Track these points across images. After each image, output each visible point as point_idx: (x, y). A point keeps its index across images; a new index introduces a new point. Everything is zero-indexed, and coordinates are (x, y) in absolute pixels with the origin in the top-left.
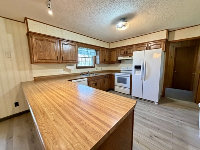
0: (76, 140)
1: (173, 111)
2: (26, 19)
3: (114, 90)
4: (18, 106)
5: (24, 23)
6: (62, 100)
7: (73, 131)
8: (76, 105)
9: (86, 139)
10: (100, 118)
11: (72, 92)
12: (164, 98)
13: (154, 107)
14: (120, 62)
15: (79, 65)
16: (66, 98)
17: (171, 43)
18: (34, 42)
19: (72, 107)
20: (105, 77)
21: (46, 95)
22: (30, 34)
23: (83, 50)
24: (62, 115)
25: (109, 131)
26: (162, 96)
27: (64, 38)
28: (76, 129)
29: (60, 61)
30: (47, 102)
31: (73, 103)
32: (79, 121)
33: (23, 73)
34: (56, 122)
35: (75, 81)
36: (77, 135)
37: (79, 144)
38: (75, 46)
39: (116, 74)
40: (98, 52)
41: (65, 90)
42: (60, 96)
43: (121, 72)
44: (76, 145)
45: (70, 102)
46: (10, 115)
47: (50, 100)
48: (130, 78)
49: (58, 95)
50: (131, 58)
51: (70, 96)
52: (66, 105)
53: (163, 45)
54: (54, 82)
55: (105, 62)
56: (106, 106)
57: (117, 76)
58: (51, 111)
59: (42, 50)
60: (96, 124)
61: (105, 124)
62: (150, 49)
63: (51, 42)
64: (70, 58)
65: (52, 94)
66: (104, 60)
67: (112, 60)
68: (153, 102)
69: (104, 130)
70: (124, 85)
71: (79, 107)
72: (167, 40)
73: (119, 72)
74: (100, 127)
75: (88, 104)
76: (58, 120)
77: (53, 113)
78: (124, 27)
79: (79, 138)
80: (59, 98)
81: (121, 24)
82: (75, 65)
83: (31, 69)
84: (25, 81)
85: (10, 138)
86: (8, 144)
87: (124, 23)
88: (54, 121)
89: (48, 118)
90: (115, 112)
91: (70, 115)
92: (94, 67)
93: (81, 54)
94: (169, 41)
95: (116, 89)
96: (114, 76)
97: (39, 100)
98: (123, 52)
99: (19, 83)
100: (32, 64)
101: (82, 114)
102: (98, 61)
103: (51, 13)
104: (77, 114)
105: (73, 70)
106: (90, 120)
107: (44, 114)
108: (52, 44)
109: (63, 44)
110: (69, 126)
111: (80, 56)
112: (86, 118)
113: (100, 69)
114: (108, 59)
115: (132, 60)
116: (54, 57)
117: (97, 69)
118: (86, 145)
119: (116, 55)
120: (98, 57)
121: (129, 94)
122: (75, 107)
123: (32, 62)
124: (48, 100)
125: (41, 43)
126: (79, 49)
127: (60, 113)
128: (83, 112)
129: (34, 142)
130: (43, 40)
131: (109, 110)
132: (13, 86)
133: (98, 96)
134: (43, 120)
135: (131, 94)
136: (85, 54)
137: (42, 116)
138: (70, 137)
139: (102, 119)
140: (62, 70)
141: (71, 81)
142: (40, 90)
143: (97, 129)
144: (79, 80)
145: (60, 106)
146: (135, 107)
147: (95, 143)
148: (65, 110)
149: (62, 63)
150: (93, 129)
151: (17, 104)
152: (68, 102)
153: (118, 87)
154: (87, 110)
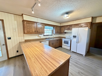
0: (42, 71)
1: (93, 60)
2: (22, 14)
3: (62, 47)
4: (18, 52)
5: (22, 16)
6: (37, 52)
7: (41, 67)
8: (43, 55)
9: (46, 71)
10: (52, 62)
11: (41, 48)
12: (88, 53)
13: (82, 57)
14: (66, 33)
15: (45, 34)
16: (38, 52)
17: (94, 23)
18: (25, 24)
19: (41, 56)
20: (57, 40)
21: (30, 49)
22: (24, 21)
23: (47, 27)
24: (37, 59)
25: (56, 69)
26: (87, 52)
27: (38, 22)
28: (42, 66)
29: (36, 32)
30: (31, 53)
31: (42, 54)
32: (44, 63)
33: (20, 38)
34: (35, 63)
35: (43, 42)
36: (43, 69)
37: (43, 73)
38: (43, 25)
39: (63, 39)
40: (54, 28)
41: (38, 47)
42: (36, 50)
43: (66, 38)
44: (42, 73)
45: (40, 53)
46: (15, 56)
47: (32, 52)
48: (70, 41)
49: (35, 50)
50: (71, 31)
51: (40, 51)
52: (38, 55)
53: (89, 25)
54: (33, 43)
55: (57, 33)
56: (56, 57)
57: (63, 40)
58: (32, 57)
59: (28, 28)
60: (51, 65)
61: (55, 66)
62: (82, 27)
63: (32, 24)
64: (41, 31)
65: (33, 49)
66: (57, 32)
67: (61, 32)
68: (82, 55)
69: (54, 68)
70: (67, 45)
71: (44, 57)
72: (91, 23)
73: (65, 38)
74: (52, 66)
75: (48, 55)
76: (35, 62)
77: (33, 59)
78: (67, 17)
79: (44, 70)
80: (35, 51)
81: (66, 15)
82: (43, 34)
83: (24, 36)
84: (21, 41)
85: (15, 66)
86: (14, 68)
87: (67, 15)
88: (34, 62)
89: (32, 60)
90: (60, 60)
91: (40, 60)
92: (52, 35)
93: (46, 29)
94: (93, 23)
95: (63, 46)
96: (62, 40)
97: (28, 52)
98: (67, 28)
99: (18, 42)
100: (24, 34)
101: (45, 60)
102: (54, 32)
103: (33, 12)
104: (43, 60)
105: (42, 36)
106: (48, 63)
107: (30, 58)
108: (33, 25)
109: (38, 25)
110: (40, 65)
111: (45, 30)
112: (47, 62)
113: (55, 36)
114: (59, 31)
115: (72, 32)
116: (34, 31)
117: (53, 36)
118: (46, 73)
119: (63, 30)
120: (54, 30)
121: (69, 49)
122: (42, 56)
123: (24, 33)
124: (31, 52)
125: (28, 24)
126: (45, 27)
127: (36, 58)
128: (46, 59)
129: (24, 69)
130: (29, 23)
131: (57, 59)
132: (16, 44)
133: (53, 51)
134: (30, 61)
135: (70, 50)
136: (48, 29)
137: (29, 59)
138: (40, 69)
139: (54, 63)
140: (37, 36)
141: (41, 42)
142: (28, 46)
143: (51, 67)
144: (45, 42)
145: (36, 55)
146: (69, 58)
147: (50, 73)
148: (38, 58)
149: (37, 33)
150: (49, 67)
151: (17, 51)
152: (39, 53)
153: (64, 45)
154: (47, 58)
